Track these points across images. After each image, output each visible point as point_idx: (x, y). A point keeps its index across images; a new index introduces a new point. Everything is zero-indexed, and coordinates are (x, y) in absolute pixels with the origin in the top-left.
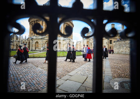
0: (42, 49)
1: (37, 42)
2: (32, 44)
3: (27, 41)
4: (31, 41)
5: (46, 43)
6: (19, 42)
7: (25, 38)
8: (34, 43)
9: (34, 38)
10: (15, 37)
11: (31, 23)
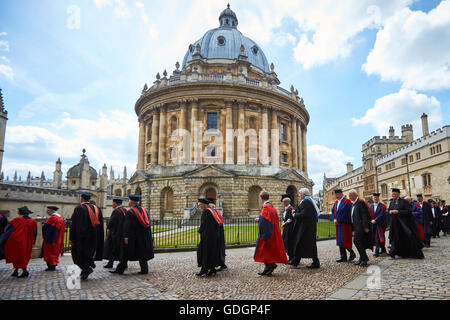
0: (187, 215)
1: (168, 190)
2: (148, 197)
3: (129, 187)
4: (144, 187)
5: (204, 190)
6: (101, 191)
7: (122, 177)
8: (156, 193)
9: (155, 172)
10: (84, 173)
11: (144, 115)
